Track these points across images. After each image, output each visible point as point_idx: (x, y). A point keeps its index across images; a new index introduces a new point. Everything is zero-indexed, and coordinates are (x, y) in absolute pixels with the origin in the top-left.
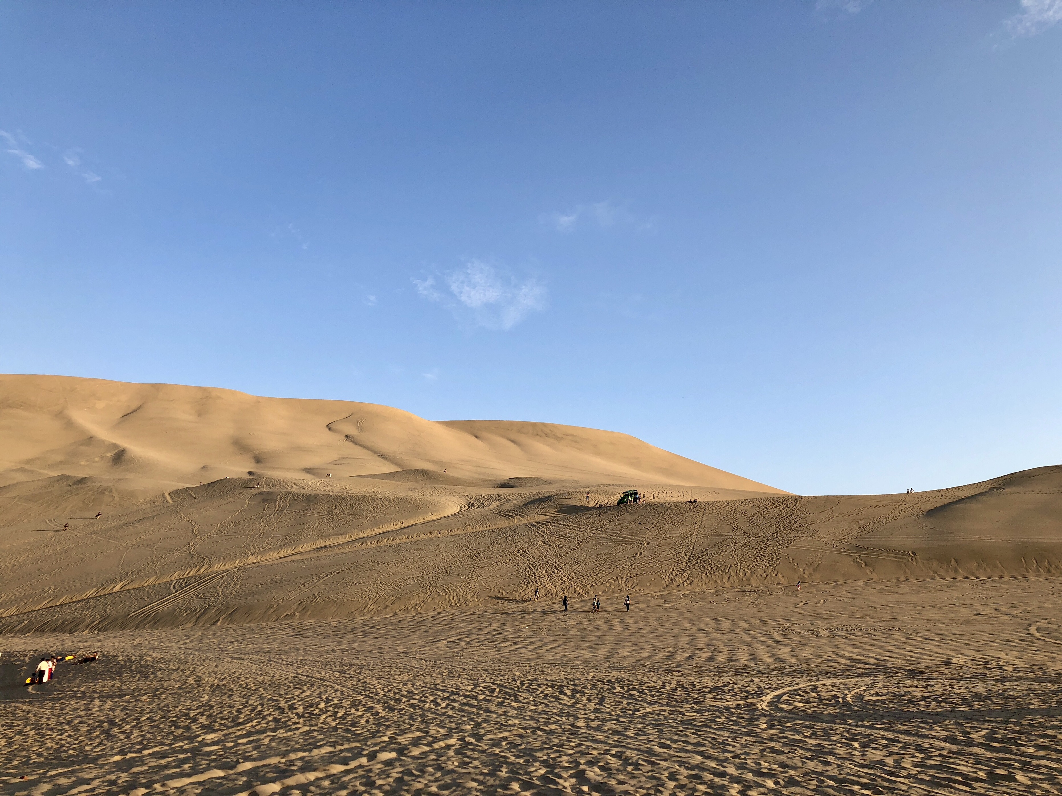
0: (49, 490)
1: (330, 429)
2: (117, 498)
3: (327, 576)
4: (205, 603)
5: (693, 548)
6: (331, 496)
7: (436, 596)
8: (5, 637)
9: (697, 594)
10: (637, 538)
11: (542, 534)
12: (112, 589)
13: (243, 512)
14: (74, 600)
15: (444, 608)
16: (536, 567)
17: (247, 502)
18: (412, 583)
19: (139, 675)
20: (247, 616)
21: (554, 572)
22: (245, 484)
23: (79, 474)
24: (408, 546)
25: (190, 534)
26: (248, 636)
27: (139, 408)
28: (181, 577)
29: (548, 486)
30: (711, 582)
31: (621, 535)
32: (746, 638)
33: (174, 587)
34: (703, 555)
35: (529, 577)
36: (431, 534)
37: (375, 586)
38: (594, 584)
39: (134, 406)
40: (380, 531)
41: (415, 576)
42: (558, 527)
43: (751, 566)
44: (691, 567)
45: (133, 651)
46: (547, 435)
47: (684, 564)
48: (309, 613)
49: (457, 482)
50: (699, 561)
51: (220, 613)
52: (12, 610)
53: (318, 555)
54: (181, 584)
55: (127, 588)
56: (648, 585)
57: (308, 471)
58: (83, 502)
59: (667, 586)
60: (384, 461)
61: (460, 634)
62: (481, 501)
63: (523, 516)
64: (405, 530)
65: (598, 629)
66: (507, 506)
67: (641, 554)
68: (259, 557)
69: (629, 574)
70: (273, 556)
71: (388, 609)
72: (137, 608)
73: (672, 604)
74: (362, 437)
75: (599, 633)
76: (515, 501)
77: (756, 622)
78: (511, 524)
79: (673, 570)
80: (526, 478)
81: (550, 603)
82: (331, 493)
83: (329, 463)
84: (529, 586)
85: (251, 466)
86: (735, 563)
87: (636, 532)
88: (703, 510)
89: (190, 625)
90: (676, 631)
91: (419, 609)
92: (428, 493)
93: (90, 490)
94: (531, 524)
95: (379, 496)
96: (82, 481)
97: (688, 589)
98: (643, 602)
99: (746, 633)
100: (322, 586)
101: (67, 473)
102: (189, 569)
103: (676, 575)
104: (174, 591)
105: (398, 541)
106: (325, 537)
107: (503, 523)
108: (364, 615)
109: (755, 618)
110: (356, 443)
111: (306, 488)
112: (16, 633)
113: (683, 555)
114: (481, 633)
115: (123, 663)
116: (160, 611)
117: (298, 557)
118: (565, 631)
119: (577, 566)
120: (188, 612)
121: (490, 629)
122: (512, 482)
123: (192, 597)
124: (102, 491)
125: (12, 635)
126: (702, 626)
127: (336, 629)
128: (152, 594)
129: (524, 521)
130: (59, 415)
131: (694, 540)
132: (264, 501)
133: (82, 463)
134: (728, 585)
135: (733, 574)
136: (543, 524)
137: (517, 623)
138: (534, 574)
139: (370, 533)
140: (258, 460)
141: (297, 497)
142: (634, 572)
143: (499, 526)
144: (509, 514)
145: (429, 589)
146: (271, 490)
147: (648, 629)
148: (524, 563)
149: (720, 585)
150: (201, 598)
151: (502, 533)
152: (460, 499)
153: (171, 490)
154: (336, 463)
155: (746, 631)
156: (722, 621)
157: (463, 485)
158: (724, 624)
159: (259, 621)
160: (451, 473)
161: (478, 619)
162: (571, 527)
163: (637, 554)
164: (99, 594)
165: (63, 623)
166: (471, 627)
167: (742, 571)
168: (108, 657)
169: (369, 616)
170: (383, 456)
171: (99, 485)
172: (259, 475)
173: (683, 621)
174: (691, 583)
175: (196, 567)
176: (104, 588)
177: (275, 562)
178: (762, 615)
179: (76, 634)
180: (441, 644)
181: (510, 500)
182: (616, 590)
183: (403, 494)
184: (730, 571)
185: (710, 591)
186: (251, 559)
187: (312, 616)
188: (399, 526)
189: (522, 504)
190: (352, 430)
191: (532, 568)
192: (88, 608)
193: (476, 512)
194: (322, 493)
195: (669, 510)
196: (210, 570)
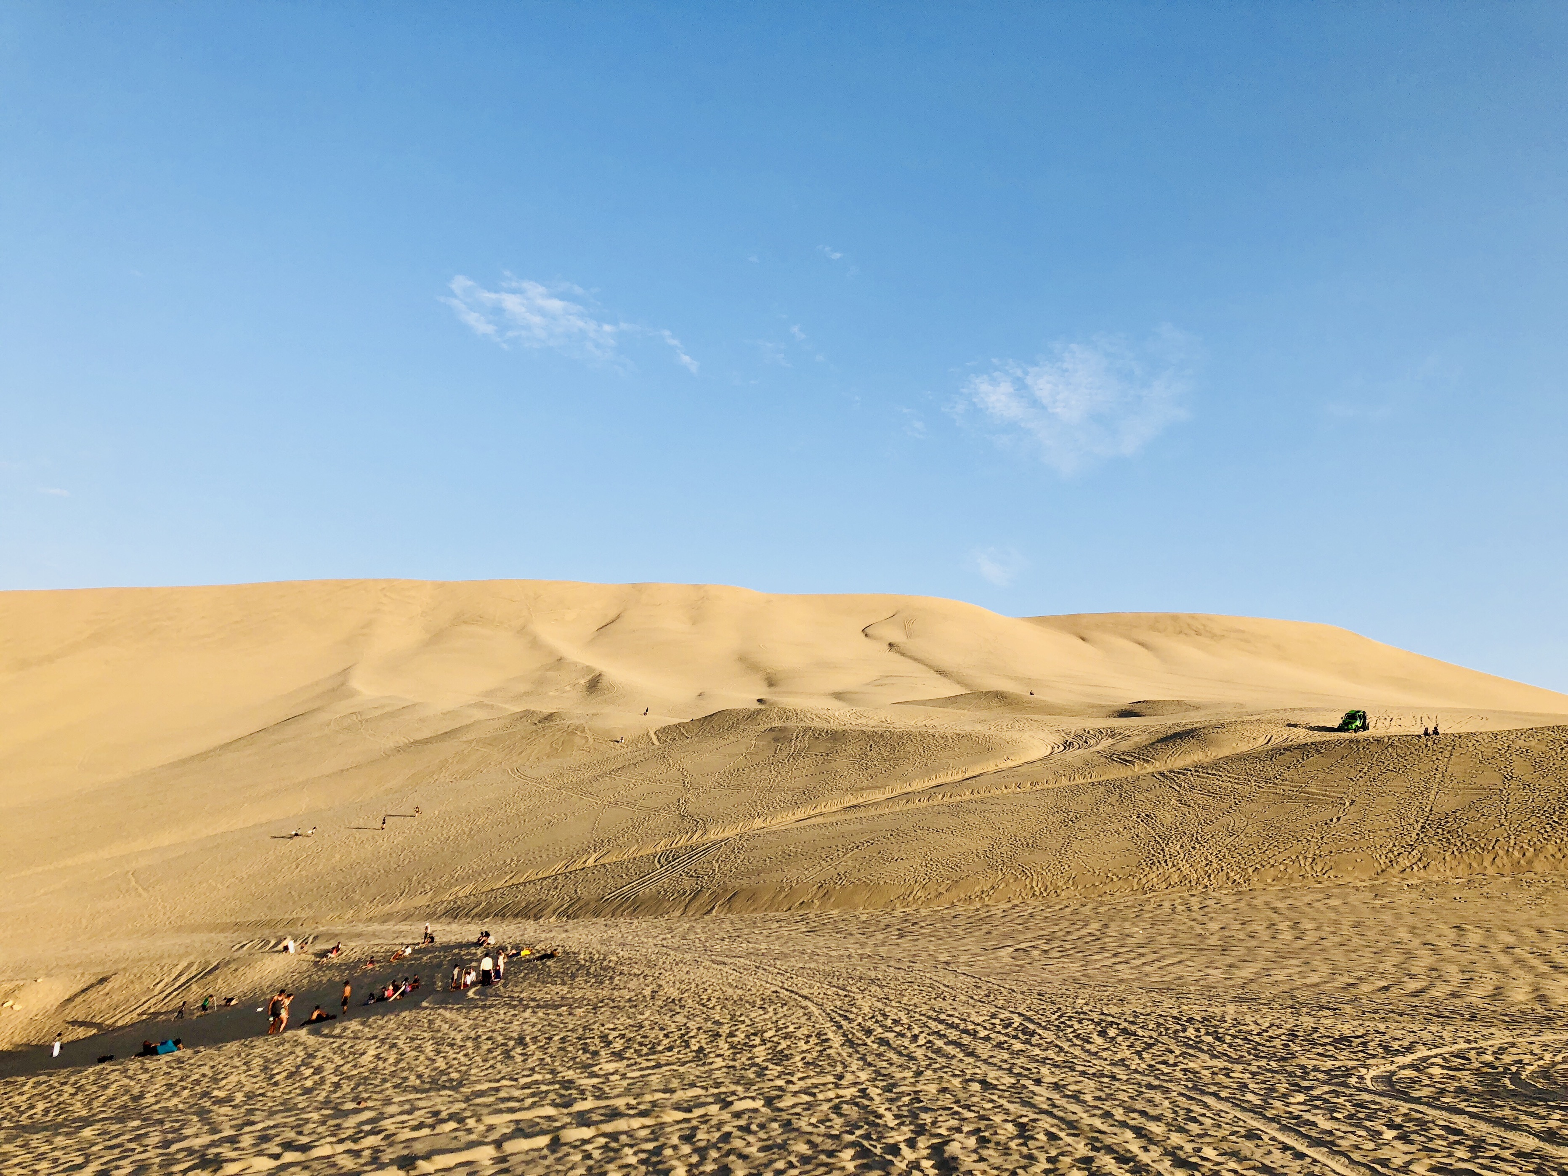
0: (511, 730)
1: (866, 635)
2: (590, 740)
3: (857, 847)
4: (697, 884)
5: (1431, 810)
6: (864, 732)
7: (1011, 881)
8: (461, 922)
9: (1434, 885)
10: (1334, 794)
11: (1178, 788)
12: (585, 862)
13: (748, 757)
14: (539, 877)
15: (1023, 898)
16: (1167, 839)
17: (753, 742)
18: (976, 860)
19: (593, 980)
20: (749, 902)
21: (1194, 848)
22: (752, 716)
23: (546, 710)
24: (972, 806)
25: (681, 788)
26: (746, 931)
27: (618, 617)
28: (668, 847)
29: (1192, 714)
30: (1462, 866)
31: (1307, 789)
32: (1504, 960)
33: (659, 862)
34: (1448, 822)
35: (1153, 855)
36: (1006, 788)
37: (924, 864)
38: (1258, 866)
39: (612, 615)
40: (933, 783)
41: (981, 851)
42: (1203, 778)
43: (1535, 840)
44: (1426, 840)
45: (599, 947)
46: (1198, 633)
47: (1414, 835)
48: (832, 900)
49: (1051, 710)
50: (1440, 831)
51: (715, 897)
52: (469, 888)
53: (847, 817)
54: (668, 856)
55: (602, 861)
56: (1350, 869)
57: (838, 696)
58: (551, 746)
59: (1383, 871)
60: (945, 680)
61: (1039, 937)
62: (1083, 738)
63: (1148, 761)
64: (969, 782)
65: (1253, 937)
66: (1124, 746)
67: (1339, 819)
68: (768, 820)
69: (1317, 852)
70: (787, 819)
71: (942, 898)
72: (614, 889)
73: (1386, 900)
74: (913, 645)
75: (1253, 943)
76: (1137, 739)
77: (1530, 933)
78: (1130, 773)
79: (1394, 845)
80: (1159, 701)
81: (1186, 894)
82: (864, 729)
83: (867, 684)
84: (1155, 868)
85: (763, 692)
86: (1506, 835)
87: (1332, 784)
88: (1449, 748)
89: (678, 913)
90: (1382, 945)
91: (987, 899)
92: (1004, 727)
93: (559, 730)
94: (1161, 774)
95: (931, 731)
96: (549, 717)
97: (1421, 876)
98: (1338, 897)
99: (1507, 953)
100: (850, 863)
101: (532, 708)
102: (678, 837)
103: (1399, 854)
104: (659, 867)
105: (959, 798)
106: (856, 791)
107: (1118, 772)
108: (908, 906)
109: (1530, 926)
110: (903, 654)
111: (832, 721)
112: (473, 918)
113: (1411, 821)
114: (1069, 938)
115: (583, 962)
116: (640, 893)
117: (820, 820)
118: (1199, 939)
119: (1233, 838)
120: (675, 895)
121: (1084, 932)
122: (1136, 708)
123: (681, 875)
124: (572, 731)
125: (469, 920)
126: (1431, 937)
127: (864, 925)
128: (632, 870)
129: (1150, 769)
130: (522, 631)
131: (1432, 797)
132: (776, 740)
133: (551, 693)
134: (1491, 871)
135: (1501, 852)
136: (1179, 773)
137: (1127, 925)
138: (1163, 850)
139: (919, 786)
140: (771, 682)
141: (820, 734)
142: (1326, 848)
143: (1111, 777)
144: (1127, 758)
145: (1001, 870)
146: (784, 725)
147: (1337, 939)
148: (1148, 833)
149: (1478, 870)
150: (691, 876)
151: (1116, 786)
152: (1050, 736)
153: (658, 727)
154: (877, 683)
155: (1508, 949)
156: (1468, 930)
157: (1060, 714)
158: (1470, 935)
159: (765, 911)
160: (1043, 696)
161: (1070, 917)
162: (1224, 778)
163: (1331, 820)
164: (569, 869)
165: (526, 906)
166: (1056, 928)
167: (1517, 847)
168: (568, 954)
169: (914, 907)
170: (941, 673)
171: (569, 723)
172: (772, 704)
173: (1400, 929)
174: (1425, 867)
175: (687, 833)
176: (575, 861)
177: (788, 827)
178: (1545, 923)
179: (541, 921)
180: (1003, 953)
181: (1129, 736)
182: (1296, 876)
183: (968, 729)
184: (1497, 848)
185: (1458, 881)
186: (758, 823)
187: (836, 905)
188: (959, 777)
189: (1147, 743)
190: (897, 637)
191: (1160, 840)
192: (556, 888)
193: (1074, 755)
194: (852, 728)
195: (1390, 749)
196: (705, 838)
